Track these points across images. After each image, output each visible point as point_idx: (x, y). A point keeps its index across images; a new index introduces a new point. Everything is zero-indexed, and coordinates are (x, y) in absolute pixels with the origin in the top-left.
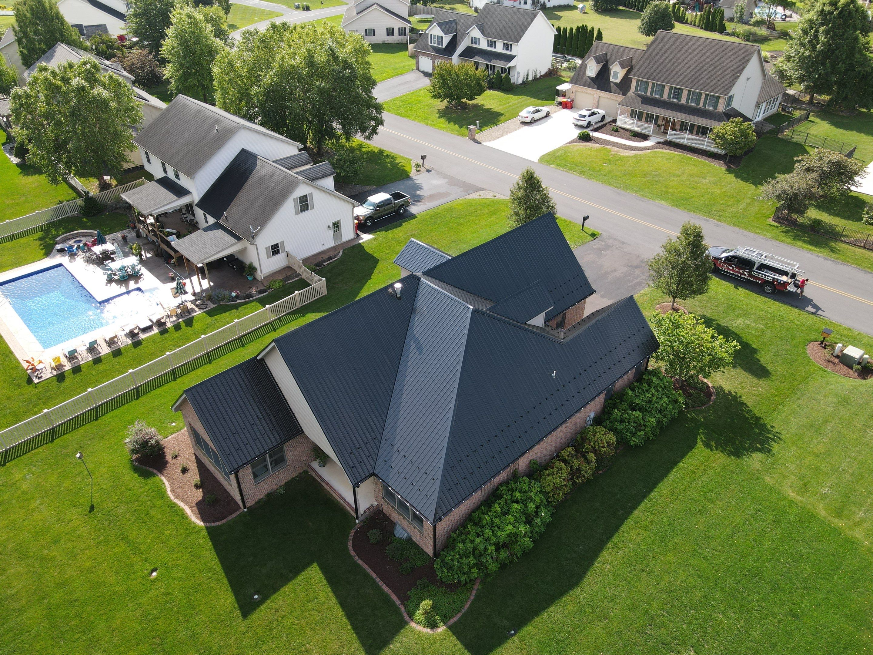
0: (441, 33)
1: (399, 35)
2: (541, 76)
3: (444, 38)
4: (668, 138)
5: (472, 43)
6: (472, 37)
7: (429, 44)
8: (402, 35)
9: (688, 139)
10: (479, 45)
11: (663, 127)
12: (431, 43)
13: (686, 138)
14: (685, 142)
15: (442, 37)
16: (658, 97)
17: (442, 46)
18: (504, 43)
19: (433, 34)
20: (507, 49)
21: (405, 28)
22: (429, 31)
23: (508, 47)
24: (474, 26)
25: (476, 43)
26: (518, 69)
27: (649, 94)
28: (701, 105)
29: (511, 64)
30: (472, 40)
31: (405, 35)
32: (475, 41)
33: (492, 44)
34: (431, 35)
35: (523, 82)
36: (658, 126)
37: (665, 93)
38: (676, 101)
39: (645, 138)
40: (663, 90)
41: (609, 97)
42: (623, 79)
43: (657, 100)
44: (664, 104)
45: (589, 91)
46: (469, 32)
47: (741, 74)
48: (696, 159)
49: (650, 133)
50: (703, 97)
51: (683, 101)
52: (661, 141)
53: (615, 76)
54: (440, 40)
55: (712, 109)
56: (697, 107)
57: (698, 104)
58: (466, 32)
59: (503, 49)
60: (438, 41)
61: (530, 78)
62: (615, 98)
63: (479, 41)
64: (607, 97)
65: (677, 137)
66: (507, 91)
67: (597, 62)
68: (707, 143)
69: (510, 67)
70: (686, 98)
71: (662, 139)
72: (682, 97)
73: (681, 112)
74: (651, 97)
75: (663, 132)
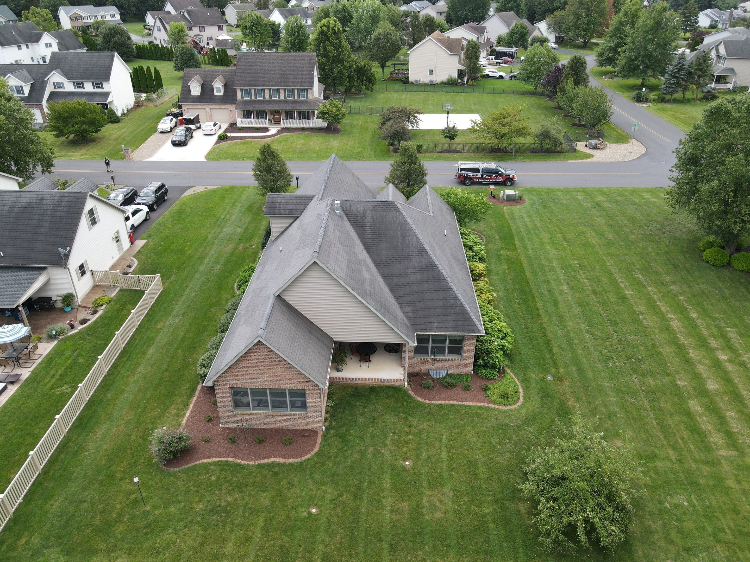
0: (19, 83)
2: (131, 109)
3: (24, 87)
4: (283, 125)
5: (55, 88)
6: (54, 83)
9: (298, 123)
10: (64, 88)
11: (273, 120)
13: (296, 123)
14: (296, 126)
15: (21, 86)
16: (262, 98)
17: (24, 94)
18: (93, 83)
19: (9, 85)
20: (98, 87)
23: (98, 85)
24: (54, 71)
25: (60, 87)
26: (117, 103)
27: (253, 98)
28: (296, 98)
29: (109, 100)
30: (55, 85)
32: (59, 85)
33: (80, 85)
35: (122, 114)
36: (269, 120)
37: (266, 95)
38: (277, 98)
39: (266, 130)
40: (264, 93)
41: (220, 107)
42: (225, 92)
43: (262, 101)
44: (269, 102)
45: (200, 106)
46: (48, 79)
47: (314, 72)
48: (313, 133)
49: (267, 125)
50: (296, 91)
51: (282, 98)
52: (279, 129)
53: (218, 90)
54: (20, 90)
55: (305, 99)
56: (294, 100)
57: (294, 97)
58: (46, 79)
59: (94, 88)
60: (17, 91)
61: (126, 111)
62: (225, 107)
63: (63, 85)
64: (218, 107)
65: (289, 123)
66: (117, 123)
67: (198, 82)
68: (313, 122)
69: (109, 103)
70: (283, 95)
71: (279, 127)
72: (281, 95)
73: (286, 105)
74: (256, 100)
75: (275, 124)
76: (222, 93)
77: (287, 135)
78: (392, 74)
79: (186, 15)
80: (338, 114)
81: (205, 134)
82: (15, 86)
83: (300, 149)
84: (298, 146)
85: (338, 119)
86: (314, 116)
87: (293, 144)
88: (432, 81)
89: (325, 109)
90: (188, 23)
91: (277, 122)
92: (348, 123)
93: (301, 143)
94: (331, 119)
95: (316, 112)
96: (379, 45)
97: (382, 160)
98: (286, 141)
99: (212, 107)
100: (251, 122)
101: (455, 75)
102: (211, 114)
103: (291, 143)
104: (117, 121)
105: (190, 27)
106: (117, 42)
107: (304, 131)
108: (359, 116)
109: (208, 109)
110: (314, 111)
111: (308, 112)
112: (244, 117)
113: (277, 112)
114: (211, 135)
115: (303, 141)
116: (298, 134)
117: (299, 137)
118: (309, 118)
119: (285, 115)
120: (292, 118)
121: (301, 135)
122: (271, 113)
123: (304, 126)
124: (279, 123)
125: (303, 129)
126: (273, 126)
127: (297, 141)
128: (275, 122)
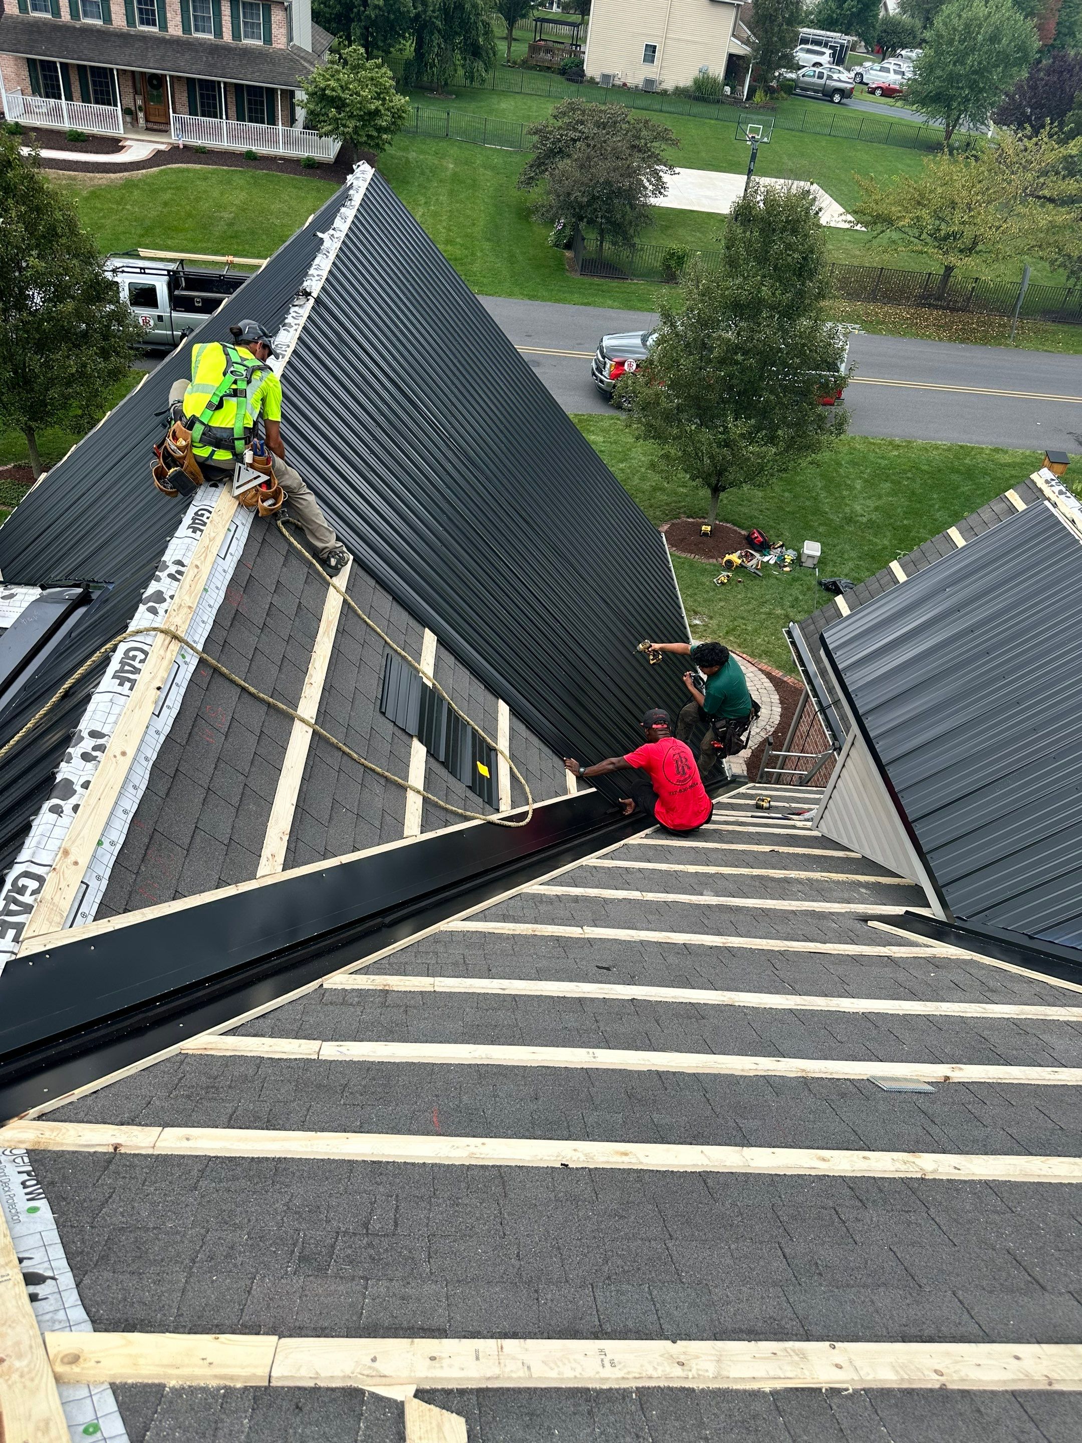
4: (176, 138)
9: (232, 136)
11: (141, 115)
13: (224, 134)
14: (225, 144)
16: (99, 23)
27: (66, 16)
28: (227, 36)
36: (127, 112)
37: (113, 7)
38: (154, 30)
39: (114, 145)
43: (98, 31)
44: (124, 39)
48: (285, 176)
49: (118, 130)
50: (226, 8)
51: (175, 29)
52: (162, 147)
55: (259, 43)
56: (219, 42)
57: (219, 33)
65: (201, 130)
68: (286, 136)
70: (179, 18)
71: (161, 144)
72: (169, 15)
73: (187, 56)
74: (78, 25)
75: (147, 129)
77: (188, 170)
78: (535, 48)
80: (377, 112)
83: (230, 225)
84: (226, 215)
85: (380, 130)
86: (292, 121)
87: (204, 205)
88: (649, 82)
89: (332, 83)
91: (157, 125)
93: (236, 202)
94: (352, 124)
95: (301, 95)
97: (543, 299)
100: (56, 113)
101: (718, 70)
103: (198, 199)
107: (252, 163)
108: (443, 144)
110: (292, 94)
111: (272, 92)
112: (36, 91)
113: (156, 81)
115: (243, 196)
116: (227, 172)
117: (229, 182)
118: (272, 121)
119: (183, 98)
120: (211, 111)
121: (240, 177)
122: (130, 83)
123: (254, 149)
124: (162, 127)
125: (250, 157)
126: (137, 132)
127: (222, 194)
128: (150, 125)
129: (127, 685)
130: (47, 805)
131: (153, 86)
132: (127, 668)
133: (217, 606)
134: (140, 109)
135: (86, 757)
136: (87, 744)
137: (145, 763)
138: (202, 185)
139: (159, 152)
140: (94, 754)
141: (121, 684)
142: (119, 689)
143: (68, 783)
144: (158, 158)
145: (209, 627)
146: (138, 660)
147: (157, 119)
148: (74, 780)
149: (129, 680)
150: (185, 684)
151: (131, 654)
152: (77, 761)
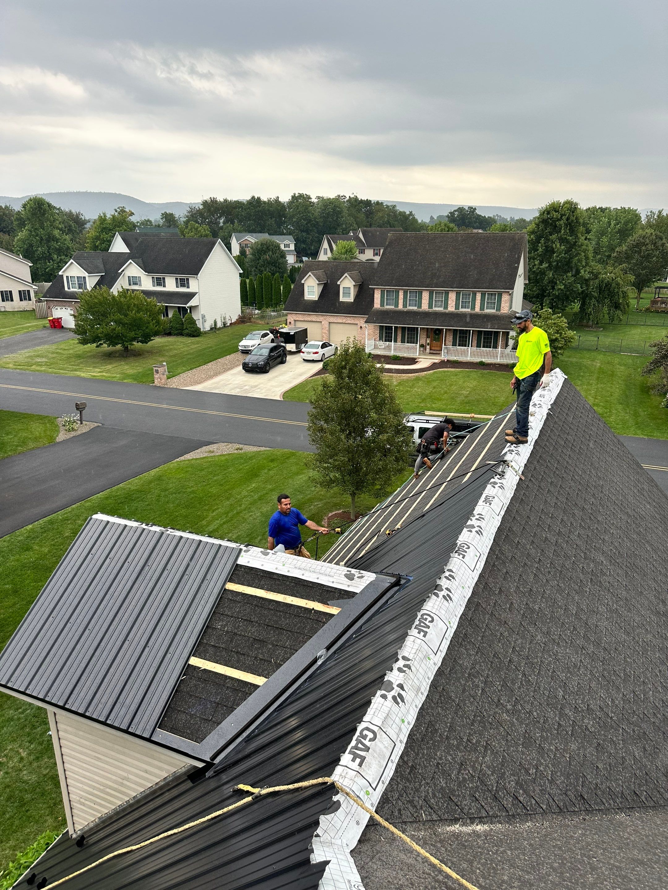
0: (82, 273)
1: (21, 300)
2: (231, 324)
3: (87, 279)
4: (444, 357)
5: (130, 285)
6: (130, 277)
7: (66, 289)
8: (25, 299)
9: (473, 355)
10: (140, 285)
11: (428, 347)
12: (69, 288)
13: (469, 354)
14: (469, 359)
15: (84, 278)
16: (415, 308)
17: (86, 289)
18: (176, 279)
19: (69, 275)
20: (183, 285)
21: (29, 291)
22: (64, 272)
23: (183, 283)
24: (130, 261)
25: (135, 284)
26: (202, 310)
27: (401, 307)
28: (477, 309)
29: (192, 303)
30: (129, 280)
31: (30, 300)
32: (134, 281)
33: (160, 282)
34: (67, 277)
35: (211, 329)
36: (422, 346)
37: (423, 301)
38: (441, 309)
39: (413, 361)
40: (420, 298)
41: (344, 321)
42: (357, 297)
43: (414, 312)
44: (426, 314)
45: (314, 317)
46: (123, 271)
47: (519, 264)
48: (499, 373)
49: (416, 355)
50: (479, 296)
51: (451, 308)
52: (436, 361)
53: (346, 294)
54: (82, 282)
55: (493, 311)
56: (473, 312)
57: (473, 308)
58: (120, 271)
59: (177, 287)
60: (79, 284)
61: (219, 325)
62: (352, 322)
63: (140, 281)
64: (341, 321)
65: (457, 353)
66: (194, 336)
67: (318, 279)
68: (502, 353)
69: (191, 308)
70: (454, 303)
71: (436, 359)
72: (449, 302)
73: (455, 320)
74: (405, 310)
75: (430, 353)
76: (351, 299)
77: (448, 371)
78: (654, 302)
79: (361, 236)
80: (556, 340)
81: (304, 359)
82: (78, 277)
83: (466, 397)
84: (464, 392)
85: (557, 348)
86: (507, 345)
87: (454, 388)
90: (360, 244)
91: (435, 351)
92: (571, 363)
93: (471, 386)
95: (512, 334)
96: (639, 252)
98: (442, 380)
99: (332, 319)
100: (389, 348)
102: (329, 331)
103: (451, 385)
104: (195, 334)
105: (362, 249)
106: (267, 259)
107: (482, 367)
108: (595, 354)
109: (325, 323)
110: (508, 333)
111: (497, 333)
112: (381, 339)
113: (438, 332)
114: (313, 361)
115: (475, 383)
116: (468, 372)
117: (468, 377)
118: (495, 347)
119: (450, 338)
120: (463, 343)
121: (475, 374)
122: (425, 333)
123: (484, 360)
124: (438, 352)
125: (482, 365)
126: (425, 355)
127: (464, 382)
128: (432, 351)
129: (422, 634)
130: (379, 693)
131: (436, 334)
132: (422, 624)
133: (468, 597)
134: (428, 344)
135: (400, 670)
136: (401, 663)
137: (427, 680)
138: (454, 379)
139: (434, 363)
140: (405, 669)
141: (419, 633)
142: (418, 635)
143: (390, 683)
144: (434, 366)
145: (463, 609)
146: (428, 621)
147: (436, 348)
148: (394, 682)
149: (423, 631)
150: (450, 639)
151: (425, 617)
152: (395, 671)
